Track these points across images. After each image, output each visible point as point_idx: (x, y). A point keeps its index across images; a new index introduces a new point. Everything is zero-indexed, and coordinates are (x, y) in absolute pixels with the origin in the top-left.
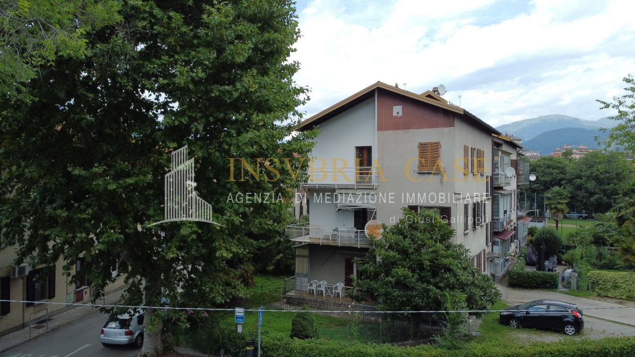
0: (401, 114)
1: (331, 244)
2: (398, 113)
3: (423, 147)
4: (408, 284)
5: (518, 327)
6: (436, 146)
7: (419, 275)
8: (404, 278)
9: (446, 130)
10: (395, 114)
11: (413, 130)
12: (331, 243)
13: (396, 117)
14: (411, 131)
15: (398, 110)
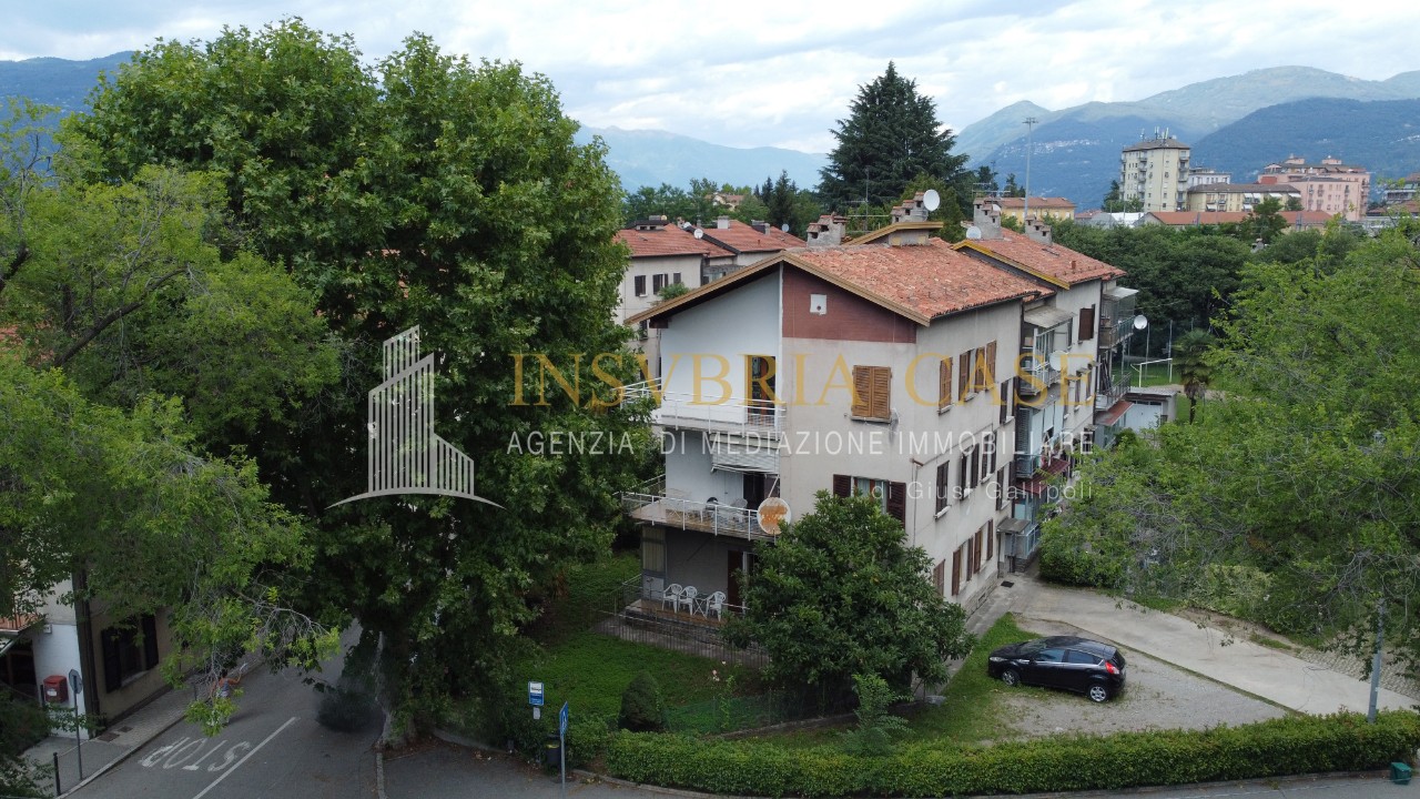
0: (823, 311)
1: (702, 530)
2: (819, 308)
3: (862, 374)
4: (814, 633)
5: (1015, 685)
6: (883, 375)
7: (836, 614)
8: (810, 624)
9: (901, 347)
10: (813, 309)
11: (845, 342)
12: (701, 525)
13: (817, 315)
14: (840, 342)
15: (818, 303)
